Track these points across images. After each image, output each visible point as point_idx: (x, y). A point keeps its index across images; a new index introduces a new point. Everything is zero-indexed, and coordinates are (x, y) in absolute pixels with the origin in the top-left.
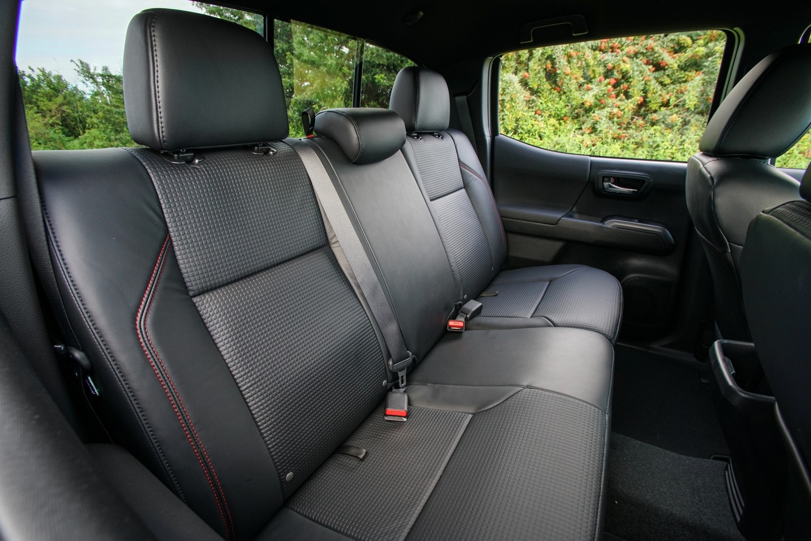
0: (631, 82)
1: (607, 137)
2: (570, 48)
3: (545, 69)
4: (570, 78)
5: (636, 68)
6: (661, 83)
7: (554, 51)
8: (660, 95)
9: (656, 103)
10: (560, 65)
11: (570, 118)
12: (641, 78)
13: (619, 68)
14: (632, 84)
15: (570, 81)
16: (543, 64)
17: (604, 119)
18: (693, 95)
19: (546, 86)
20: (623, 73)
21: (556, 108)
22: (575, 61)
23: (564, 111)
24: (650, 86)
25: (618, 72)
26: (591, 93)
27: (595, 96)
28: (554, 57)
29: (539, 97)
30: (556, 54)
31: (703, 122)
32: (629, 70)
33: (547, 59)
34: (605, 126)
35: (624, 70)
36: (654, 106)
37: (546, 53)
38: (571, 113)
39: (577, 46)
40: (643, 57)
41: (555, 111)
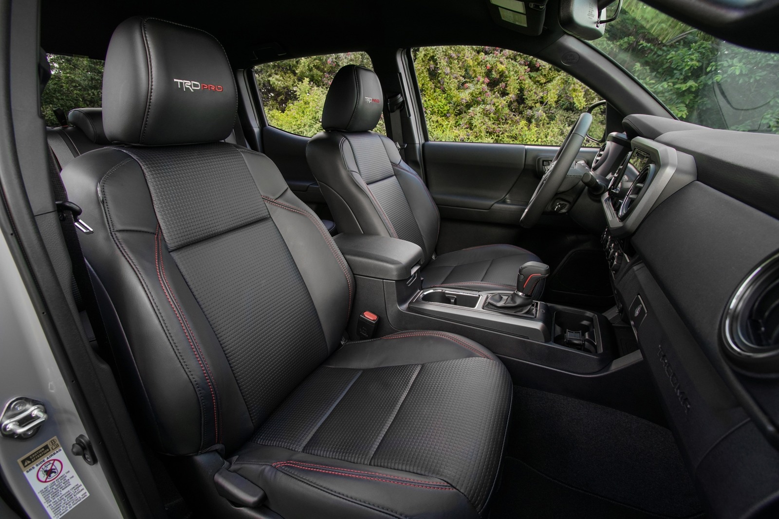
0: (508, 81)
1: (480, 132)
2: (451, 50)
3: (429, 70)
4: (450, 77)
5: (511, 69)
6: (537, 82)
7: (435, 53)
8: (535, 93)
9: (532, 100)
10: (441, 66)
11: (453, 115)
12: (517, 78)
13: (496, 68)
14: (508, 83)
15: (450, 80)
16: (427, 64)
17: (479, 115)
18: (554, 93)
19: (431, 85)
20: (500, 72)
21: (439, 105)
22: (456, 62)
23: (447, 108)
24: (525, 84)
25: (496, 72)
26: (468, 92)
27: (472, 94)
28: (435, 58)
29: (425, 95)
30: (437, 56)
31: (566, 117)
32: (504, 70)
33: (429, 60)
34: (480, 121)
35: (500, 70)
36: (529, 103)
37: (429, 54)
38: (454, 110)
39: (458, 48)
40: (521, 58)
41: (438, 108)
